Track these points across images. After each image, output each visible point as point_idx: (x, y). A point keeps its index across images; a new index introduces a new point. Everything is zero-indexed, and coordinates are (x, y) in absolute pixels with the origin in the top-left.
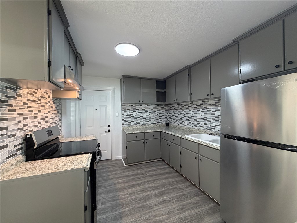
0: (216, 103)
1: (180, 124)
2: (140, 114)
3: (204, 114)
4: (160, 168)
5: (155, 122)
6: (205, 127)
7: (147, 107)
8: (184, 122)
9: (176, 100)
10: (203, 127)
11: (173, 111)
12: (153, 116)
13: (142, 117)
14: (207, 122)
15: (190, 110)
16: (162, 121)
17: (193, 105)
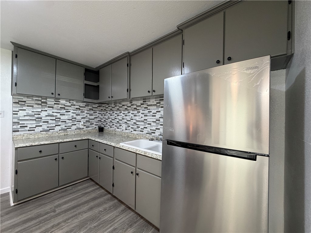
0: (157, 103)
1: (117, 128)
2: (55, 114)
3: (145, 116)
4: (83, 194)
5: (83, 127)
6: (145, 131)
7: (70, 104)
8: (121, 125)
9: (112, 97)
10: (143, 131)
11: (109, 112)
12: (79, 118)
13: (58, 120)
14: (147, 126)
15: (129, 111)
16: (93, 125)
17: (133, 105)
